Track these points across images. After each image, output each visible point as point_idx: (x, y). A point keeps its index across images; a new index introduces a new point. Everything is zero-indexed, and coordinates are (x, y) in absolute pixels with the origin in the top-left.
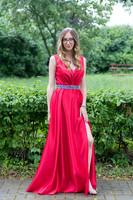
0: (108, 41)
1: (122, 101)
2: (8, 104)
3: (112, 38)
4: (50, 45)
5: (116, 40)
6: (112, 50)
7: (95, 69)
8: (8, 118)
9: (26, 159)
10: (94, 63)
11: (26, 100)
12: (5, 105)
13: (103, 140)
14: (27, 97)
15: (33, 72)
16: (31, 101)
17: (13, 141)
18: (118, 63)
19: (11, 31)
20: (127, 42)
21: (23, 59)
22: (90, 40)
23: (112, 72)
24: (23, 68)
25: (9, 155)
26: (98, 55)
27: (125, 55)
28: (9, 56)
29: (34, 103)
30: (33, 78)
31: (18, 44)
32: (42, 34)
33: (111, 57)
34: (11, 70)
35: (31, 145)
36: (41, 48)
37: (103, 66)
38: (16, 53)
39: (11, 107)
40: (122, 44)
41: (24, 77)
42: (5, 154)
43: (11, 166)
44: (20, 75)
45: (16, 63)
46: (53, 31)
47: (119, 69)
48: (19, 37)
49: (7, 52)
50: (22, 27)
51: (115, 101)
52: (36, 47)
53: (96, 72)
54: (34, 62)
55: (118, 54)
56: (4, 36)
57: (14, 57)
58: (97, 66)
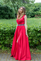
0: (34, 8)
1: (40, 29)
2: (4, 30)
3: (35, 7)
4: (16, 9)
5: (37, 7)
6: (35, 10)
7: (30, 16)
8: (4, 35)
9: (10, 47)
10: (30, 14)
11: (10, 29)
12: (3, 30)
13: (34, 41)
14: (10, 28)
15: (11, 17)
16: (11, 29)
17: (6, 42)
18: (37, 14)
19: (4, 5)
20: (40, 8)
21: (8, 13)
22: (29, 8)
23: (35, 17)
24: (8, 16)
25: (4, 46)
26: (31, 12)
27: (39, 12)
28: (3, 12)
29: (12, 30)
30: (11, 19)
31: (6, 9)
32: (14, 6)
33: (35, 13)
34: (4, 17)
35: (11, 43)
36: (13, 10)
37: (33, 15)
38: (5, 11)
39: (5, 31)
40: (39, 8)
41: (8, 19)
42: (3, 45)
43: (5, 49)
44: (7, 18)
45: (6, 14)
46: (17, 5)
47: (37, 16)
48: (6, 7)
49: (3, 11)
50: (7, 3)
51: (38, 29)
52: (12, 10)
53: (30, 17)
54: (11, 14)
55: (37, 12)
56: (2, 6)
57: (5, 13)
58: (31, 15)
